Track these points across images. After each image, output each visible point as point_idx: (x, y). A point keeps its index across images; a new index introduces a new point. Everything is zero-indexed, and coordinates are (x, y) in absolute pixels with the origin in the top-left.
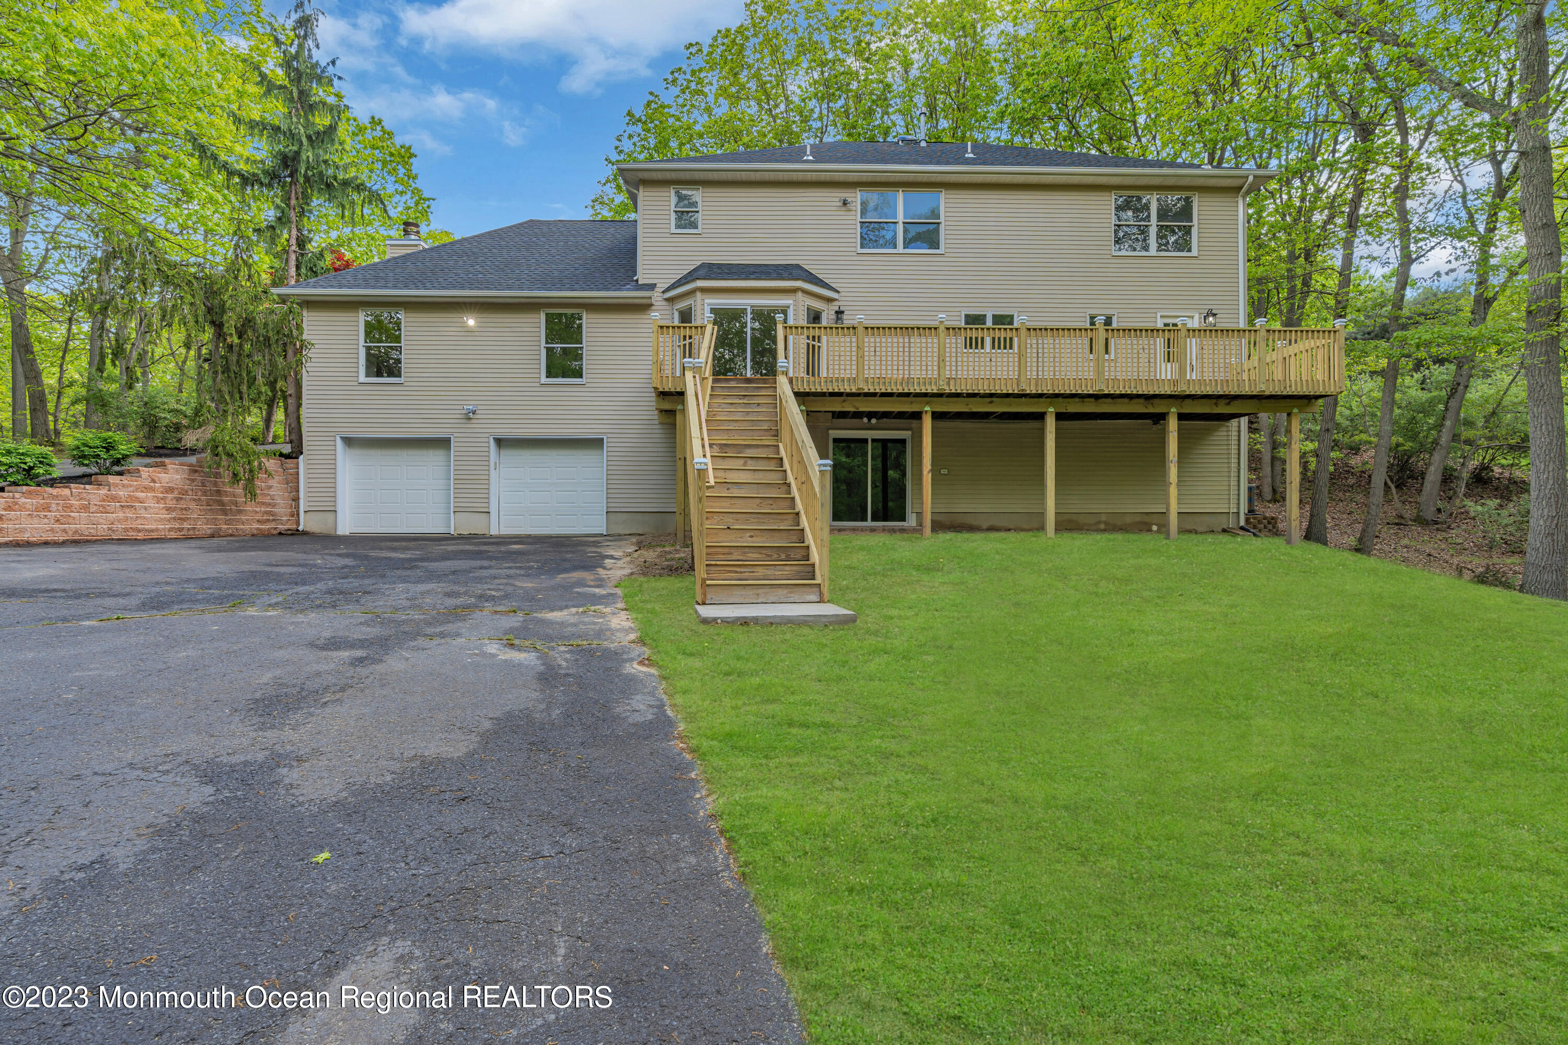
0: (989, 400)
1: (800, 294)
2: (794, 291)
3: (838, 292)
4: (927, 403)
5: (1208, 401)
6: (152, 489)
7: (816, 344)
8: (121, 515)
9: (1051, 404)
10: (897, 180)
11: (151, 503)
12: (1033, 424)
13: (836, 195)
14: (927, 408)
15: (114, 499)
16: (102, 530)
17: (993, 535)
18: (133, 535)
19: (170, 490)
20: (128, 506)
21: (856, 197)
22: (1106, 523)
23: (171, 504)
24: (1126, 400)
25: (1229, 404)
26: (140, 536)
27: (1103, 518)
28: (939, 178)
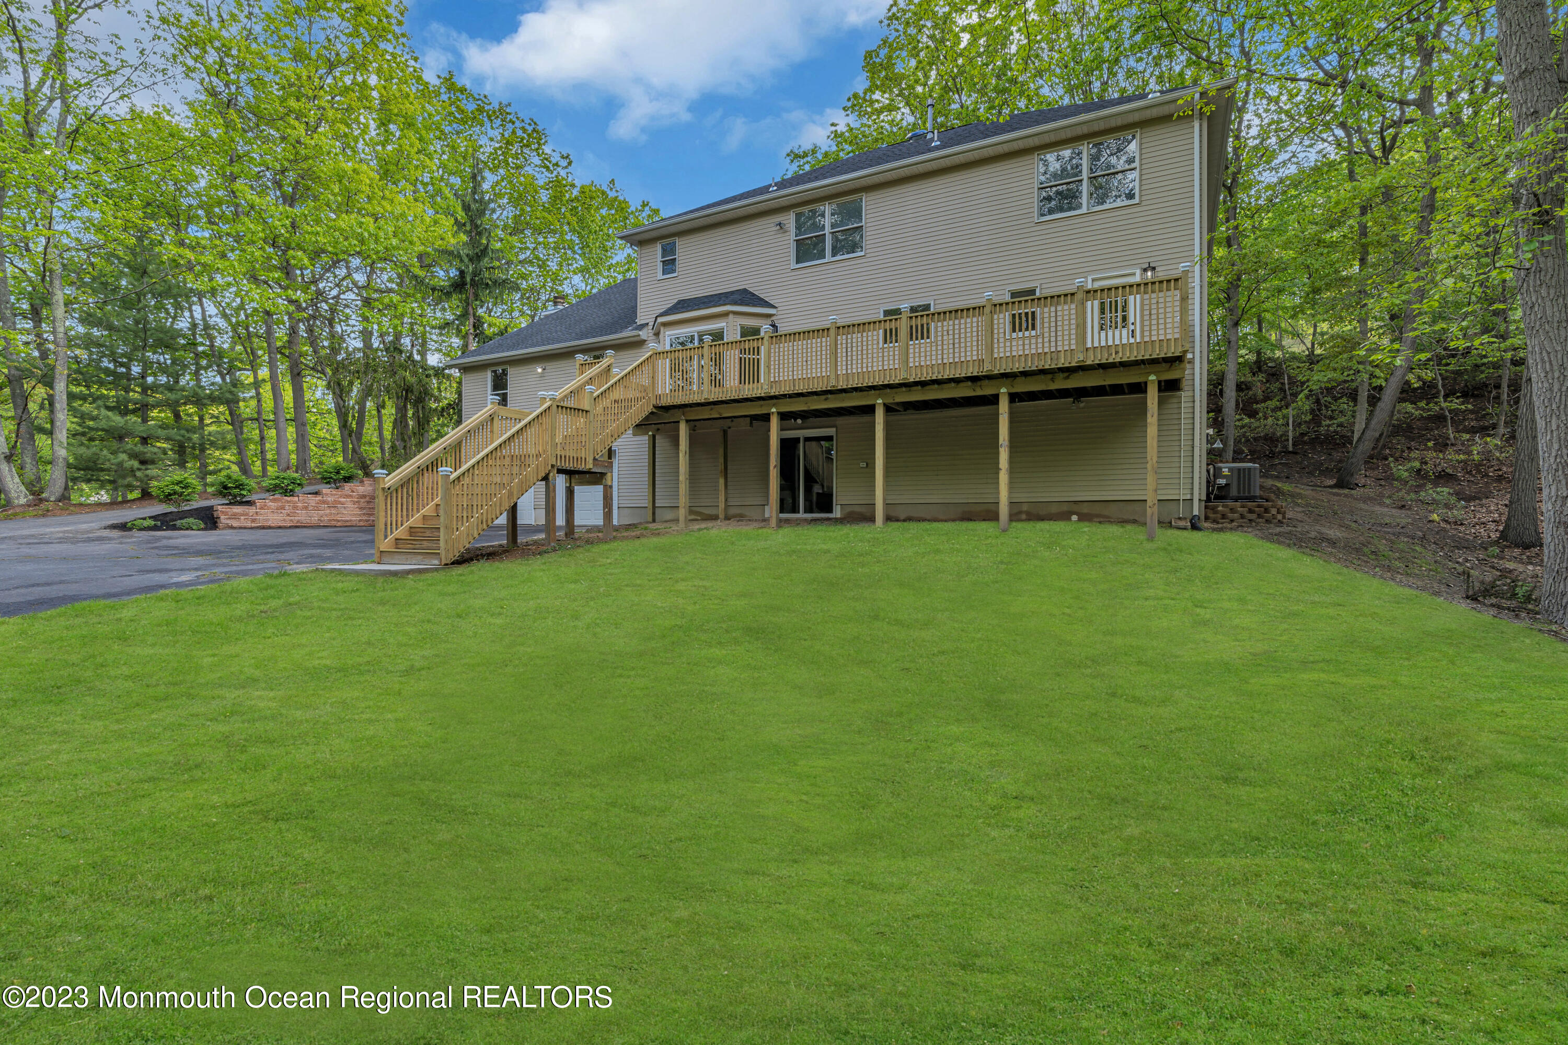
0: (823, 397)
1: (731, 316)
2: (726, 314)
3: (775, 307)
4: (774, 405)
5: (1042, 377)
6: (351, 496)
7: (756, 357)
8: (328, 512)
9: (879, 396)
10: (822, 195)
11: (350, 505)
12: (865, 419)
13: (770, 223)
14: (774, 410)
15: (324, 502)
16: (315, 520)
17: (912, 525)
18: (333, 523)
19: (364, 496)
20: (333, 506)
21: (790, 220)
22: (1028, 513)
23: (363, 505)
24: (953, 385)
25: (1067, 378)
26: (339, 524)
27: (1025, 508)
28: (858, 184)
